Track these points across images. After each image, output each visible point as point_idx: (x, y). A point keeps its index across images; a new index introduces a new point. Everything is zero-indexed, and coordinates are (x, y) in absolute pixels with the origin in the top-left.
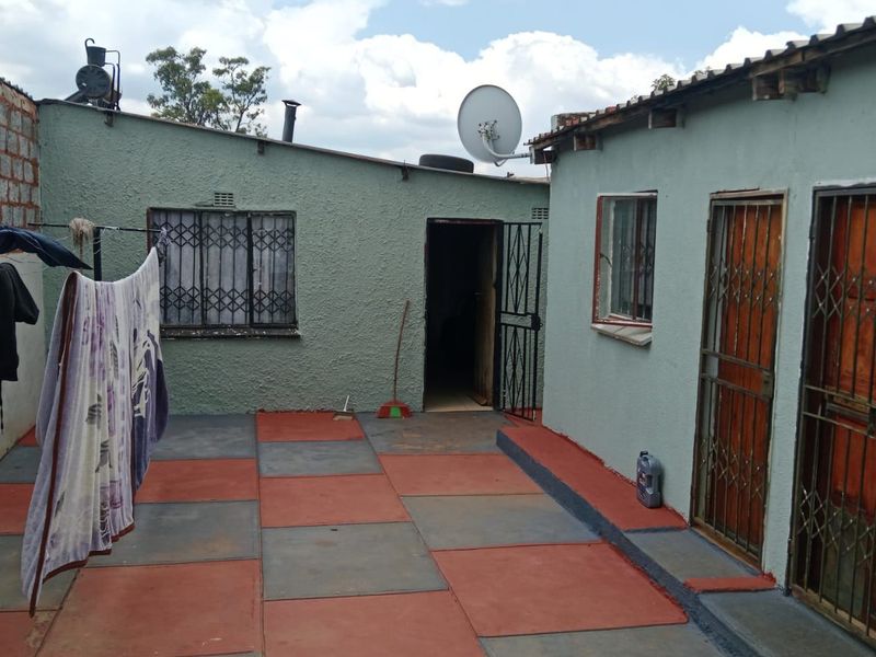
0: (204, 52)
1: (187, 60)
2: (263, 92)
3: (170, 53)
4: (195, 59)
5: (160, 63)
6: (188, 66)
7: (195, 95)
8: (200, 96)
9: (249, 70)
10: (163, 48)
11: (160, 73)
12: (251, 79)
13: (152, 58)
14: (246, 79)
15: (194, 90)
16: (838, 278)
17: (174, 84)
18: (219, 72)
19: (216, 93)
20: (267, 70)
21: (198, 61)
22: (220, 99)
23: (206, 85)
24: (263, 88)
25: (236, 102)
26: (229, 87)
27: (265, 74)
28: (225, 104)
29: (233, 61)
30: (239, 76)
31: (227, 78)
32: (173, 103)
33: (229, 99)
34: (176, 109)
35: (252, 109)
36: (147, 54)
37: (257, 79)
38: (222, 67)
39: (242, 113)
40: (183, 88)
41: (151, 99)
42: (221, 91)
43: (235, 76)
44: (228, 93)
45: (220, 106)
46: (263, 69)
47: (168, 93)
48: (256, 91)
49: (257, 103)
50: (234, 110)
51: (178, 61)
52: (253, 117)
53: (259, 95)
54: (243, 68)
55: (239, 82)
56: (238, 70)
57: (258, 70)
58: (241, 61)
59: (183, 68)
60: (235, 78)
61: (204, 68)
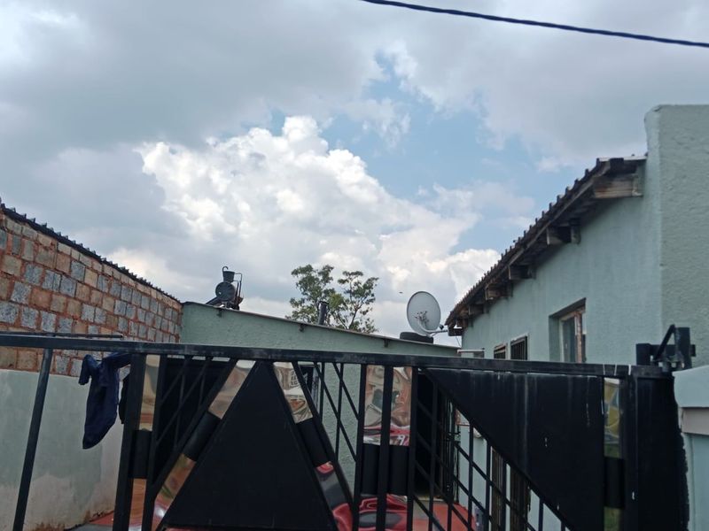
0: (332, 268)
1: (320, 274)
2: (373, 295)
3: (309, 269)
4: (326, 273)
5: (301, 276)
6: (321, 278)
7: (324, 298)
8: (328, 298)
9: (363, 280)
10: (304, 266)
11: (300, 282)
12: (365, 286)
13: (295, 273)
14: (361, 286)
15: (323, 295)
17: (310, 290)
18: (342, 282)
19: (339, 296)
20: (376, 279)
21: (328, 274)
22: (341, 301)
23: (333, 291)
24: (372, 292)
25: (352, 303)
26: (349, 292)
27: (375, 282)
28: (344, 304)
29: (353, 274)
30: (356, 284)
31: (347, 286)
32: (308, 303)
33: (347, 301)
34: (310, 308)
35: (364, 308)
36: (292, 270)
37: (369, 285)
38: (344, 278)
39: (356, 311)
40: (315, 293)
41: (292, 301)
42: (343, 295)
43: (352, 283)
44: (347, 297)
45: (342, 306)
46: (374, 279)
47: (306, 297)
48: (368, 294)
49: (367, 303)
50: (351, 309)
51: (313, 274)
52: (364, 313)
53: (369, 297)
54: (359, 278)
55: (356, 288)
56: (355, 280)
57: (369, 280)
58: (358, 273)
59: (317, 279)
60: (353, 286)
61: (332, 279)
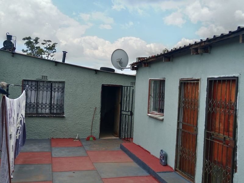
0: (39, 38)
1: (34, 40)
2: (55, 50)
3: (29, 38)
4: (36, 40)
5: (26, 41)
6: (34, 42)
7: (36, 50)
8: (37, 50)
9: (51, 44)
10: (28, 37)
11: (26, 43)
12: (52, 46)
13: (24, 39)
14: (51, 46)
15: (35, 49)
16: (214, 102)
17: (30, 46)
18: (43, 44)
19: (42, 49)
20: (57, 44)
21: (37, 41)
22: (43, 51)
23: (39, 47)
24: (55, 48)
25: (47, 52)
26: (45, 48)
27: (56, 45)
28: (44, 52)
29: (47, 41)
30: (49, 45)
31: (45, 46)
32: (29, 52)
33: (45, 51)
34: (30, 53)
35: (52, 54)
36: (23, 38)
37: (54, 46)
38: (44, 42)
39: (49, 55)
40: (32, 48)
41: (23, 50)
42: (43, 49)
44: (45, 50)
45: (43, 53)
46: (55, 43)
47: (28, 49)
48: (53, 49)
49: (53, 52)
50: (47, 54)
51: (31, 40)
52: (52, 56)
53: (54, 50)
54: (50, 43)
55: (49, 47)
58: (49, 41)
59: (33, 42)
60: (47, 46)
61: (39, 43)
